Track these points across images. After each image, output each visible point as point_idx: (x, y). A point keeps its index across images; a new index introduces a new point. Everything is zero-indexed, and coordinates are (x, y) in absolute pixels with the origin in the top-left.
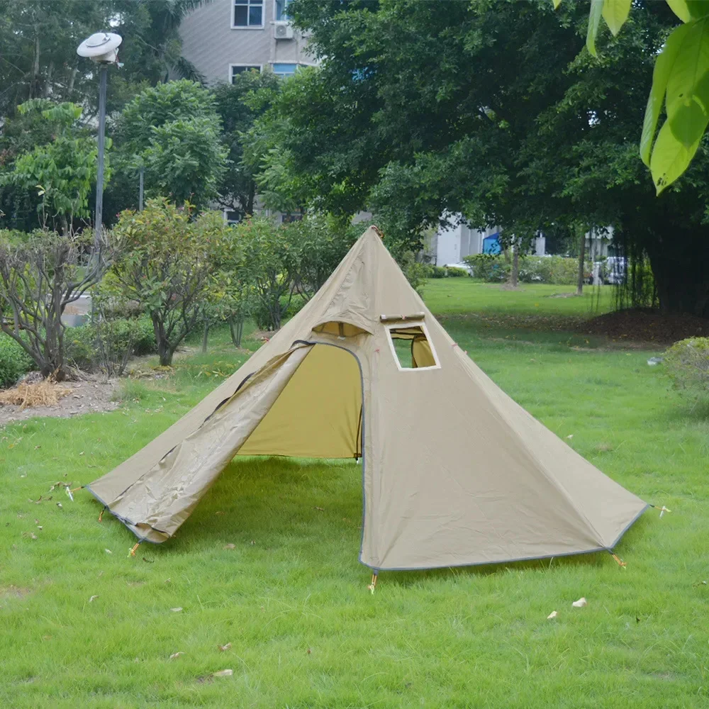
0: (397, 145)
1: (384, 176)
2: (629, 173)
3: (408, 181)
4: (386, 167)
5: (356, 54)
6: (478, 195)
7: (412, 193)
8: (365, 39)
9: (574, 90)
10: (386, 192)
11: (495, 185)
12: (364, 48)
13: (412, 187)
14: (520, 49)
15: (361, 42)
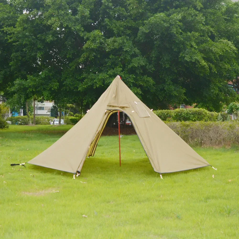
0: (16, 73)
1: (16, 84)
2: (100, 83)
3: (23, 85)
4: (16, 81)
5: (9, 42)
6: (48, 89)
7: (25, 89)
8: (12, 37)
9: (84, 55)
10: (16, 89)
11: (54, 86)
12: (12, 40)
13: (25, 87)
14: (65, 43)
15: (11, 38)
